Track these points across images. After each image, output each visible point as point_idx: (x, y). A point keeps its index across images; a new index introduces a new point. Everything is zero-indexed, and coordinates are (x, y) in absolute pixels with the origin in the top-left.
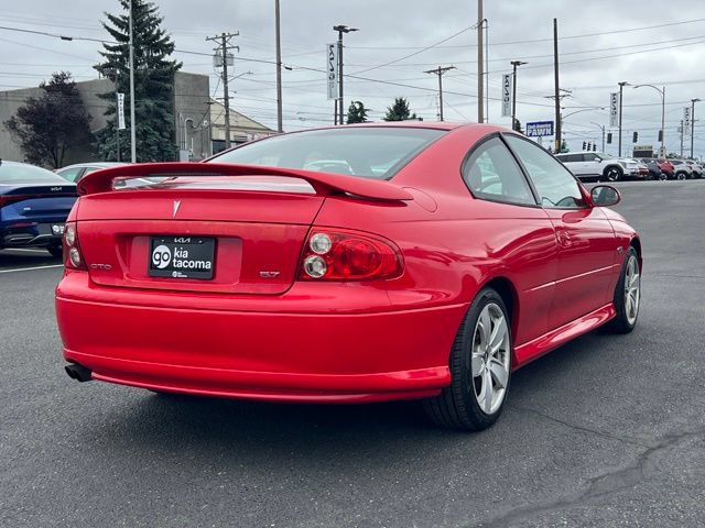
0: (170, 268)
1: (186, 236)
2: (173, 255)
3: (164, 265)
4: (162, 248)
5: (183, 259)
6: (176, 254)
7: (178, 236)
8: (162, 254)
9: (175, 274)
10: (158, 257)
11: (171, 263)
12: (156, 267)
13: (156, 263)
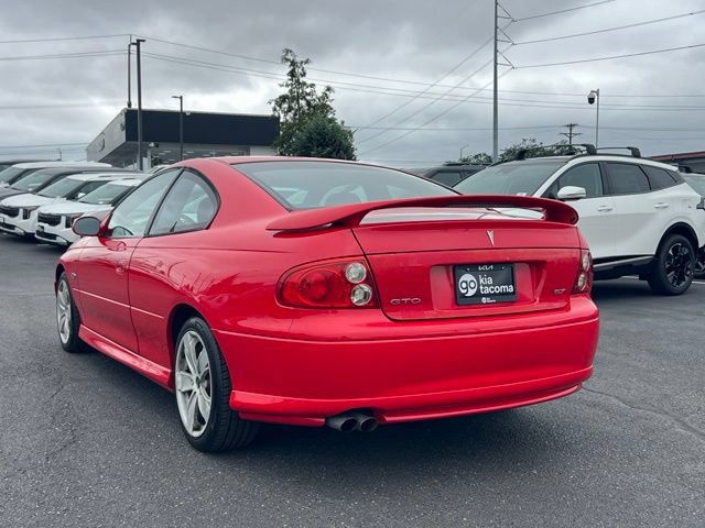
0: (478, 295)
1: (488, 264)
2: (478, 282)
3: (471, 293)
4: (467, 277)
5: (489, 286)
6: (481, 281)
7: (482, 265)
8: (468, 283)
9: (484, 300)
10: (464, 285)
11: (479, 290)
12: (463, 296)
13: (463, 291)
